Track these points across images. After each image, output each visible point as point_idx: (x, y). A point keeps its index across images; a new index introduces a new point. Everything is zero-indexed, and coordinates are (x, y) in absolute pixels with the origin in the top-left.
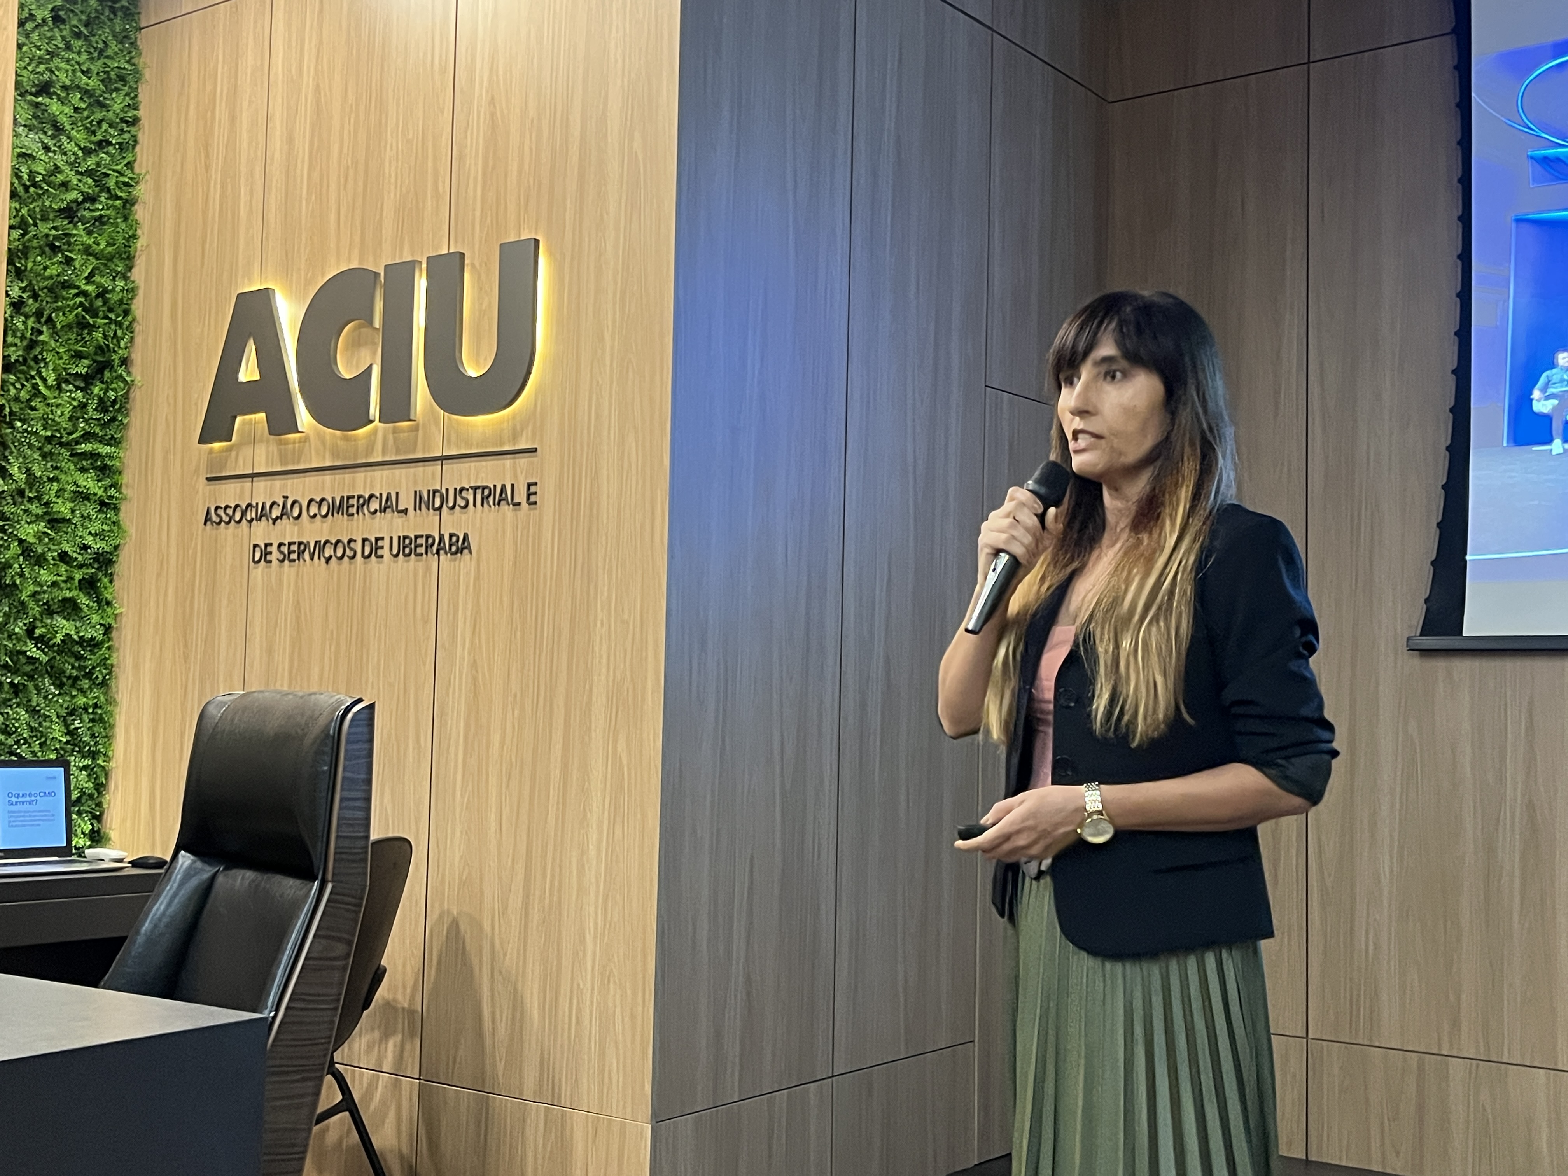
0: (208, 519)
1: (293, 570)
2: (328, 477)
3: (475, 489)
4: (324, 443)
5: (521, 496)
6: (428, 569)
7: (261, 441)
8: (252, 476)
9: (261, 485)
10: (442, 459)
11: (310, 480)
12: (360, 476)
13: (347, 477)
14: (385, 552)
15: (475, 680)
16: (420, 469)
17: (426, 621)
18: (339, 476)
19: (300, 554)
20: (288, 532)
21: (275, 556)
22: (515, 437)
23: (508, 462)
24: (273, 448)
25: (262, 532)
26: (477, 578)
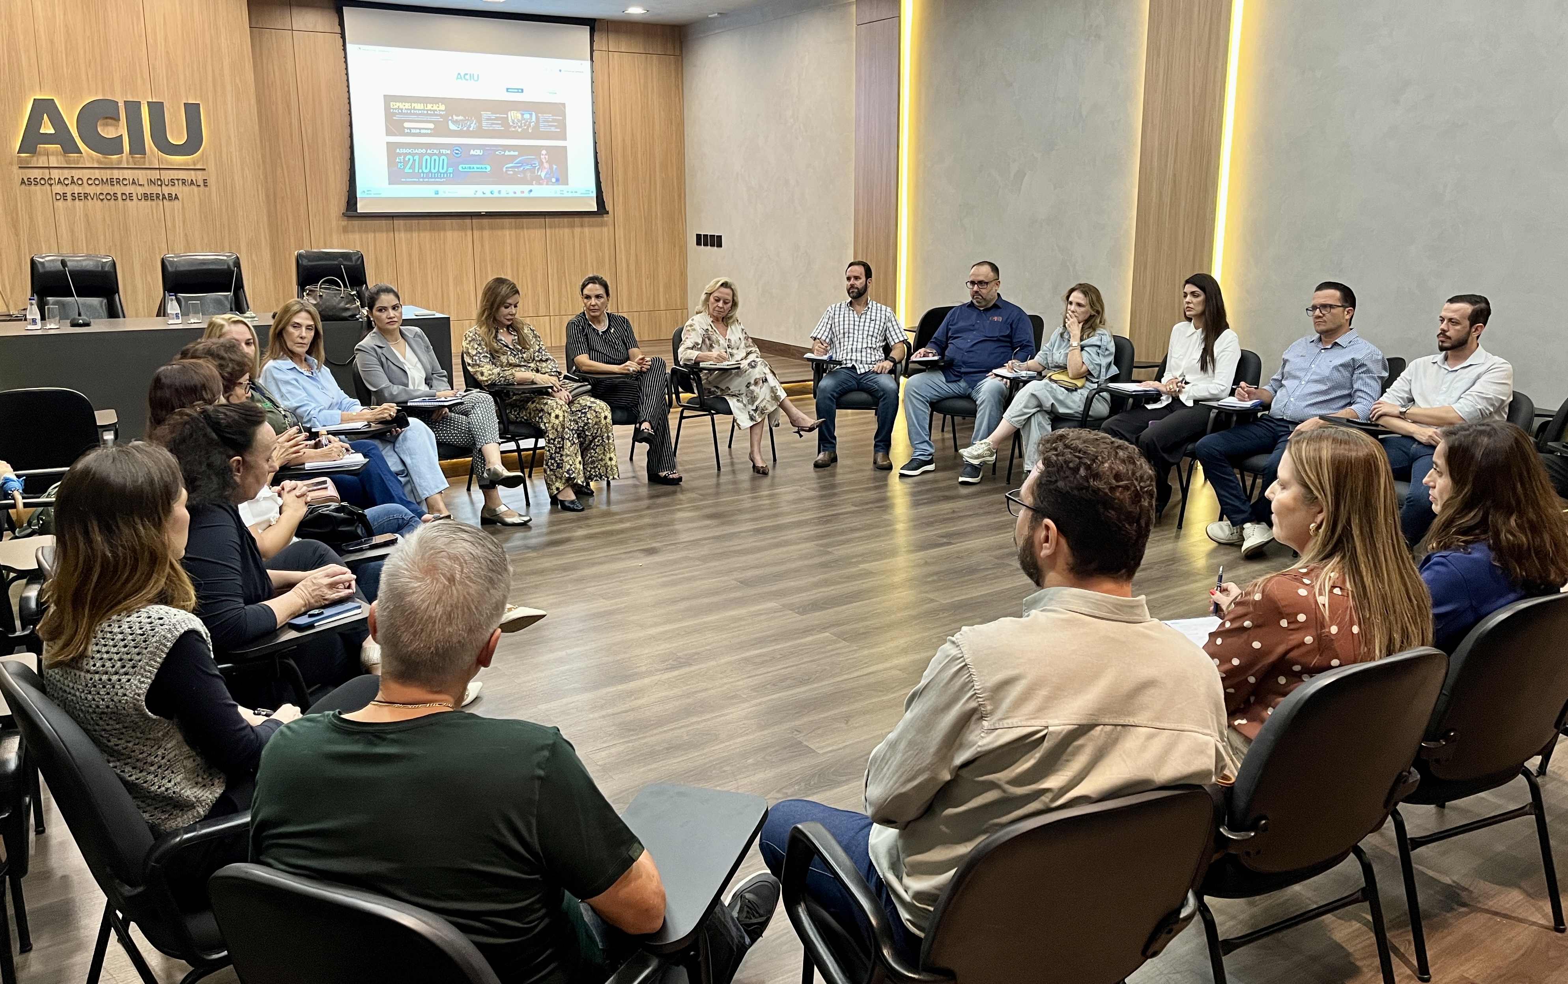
0: (23, 182)
1: (81, 203)
2: (97, 171)
3: (178, 180)
4: (92, 158)
5: (201, 183)
6: (158, 204)
7: (53, 154)
8: (49, 168)
9: (51, 170)
10: (160, 169)
11: (85, 171)
12: (116, 172)
13: (108, 171)
14: (134, 197)
15: (187, 240)
16: (148, 171)
17: (159, 221)
18: (102, 171)
19: (86, 197)
20: (77, 189)
21: (69, 197)
22: (195, 165)
23: (193, 172)
24: (61, 158)
25: (58, 189)
26: (183, 207)
